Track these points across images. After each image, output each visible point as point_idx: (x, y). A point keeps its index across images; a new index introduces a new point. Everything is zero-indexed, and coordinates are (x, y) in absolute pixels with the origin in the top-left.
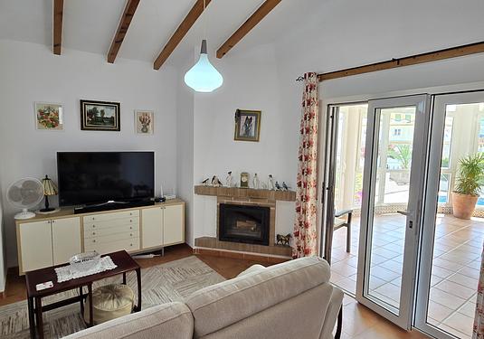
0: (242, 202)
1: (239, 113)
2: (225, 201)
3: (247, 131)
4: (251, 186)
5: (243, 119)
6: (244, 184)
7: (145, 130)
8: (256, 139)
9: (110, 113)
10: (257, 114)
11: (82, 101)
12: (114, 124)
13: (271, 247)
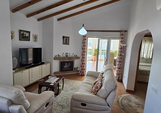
0: (66, 61)
1: (64, 37)
2: (62, 61)
3: (66, 42)
4: (68, 56)
5: (65, 39)
6: (67, 56)
7: (35, 41)
8: (68, 44)
9: (27, 35)
10: (68, 38)
11: (20, 30)
12: (28, 39)
13: (74, 71)
